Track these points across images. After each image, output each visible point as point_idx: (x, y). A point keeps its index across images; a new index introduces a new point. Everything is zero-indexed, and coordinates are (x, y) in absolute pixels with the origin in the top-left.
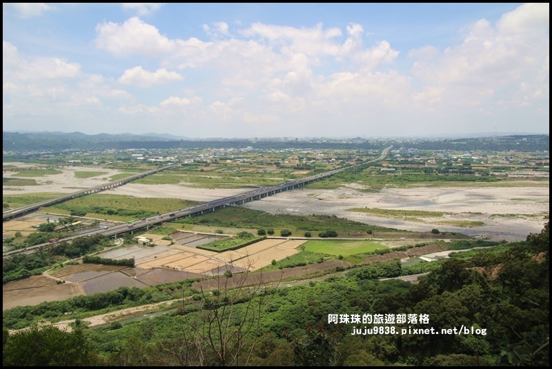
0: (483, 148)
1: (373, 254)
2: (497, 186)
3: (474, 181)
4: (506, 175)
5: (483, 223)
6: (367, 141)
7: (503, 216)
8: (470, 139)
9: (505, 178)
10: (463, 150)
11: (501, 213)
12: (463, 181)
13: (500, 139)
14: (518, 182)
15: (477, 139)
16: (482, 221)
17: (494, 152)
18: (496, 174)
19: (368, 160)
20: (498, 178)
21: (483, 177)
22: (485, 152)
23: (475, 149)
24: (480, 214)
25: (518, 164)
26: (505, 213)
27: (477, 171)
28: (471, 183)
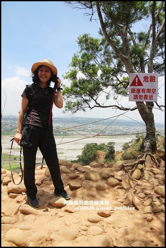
0: (64, 122)
1: (16, 169)
2: (69, 138)
3: (60, 135)
4: (73, 133)
5: (63, 153)
6: (15, 117)
7: (71, 150)
8: (59, 118)
9: (72, 134)
10: (56, 122)
11: (70, 149)
12: (56, 135)
13: (71, 119)
14: (77, 136)
15: (62, 118)
16: (63, 152)
17: (68, 124)
18: (69, 133)
19: (15, 126)
20: (70, 134)
21: (64, 134)
22: (65, 124)
23: (61, 122)
24: (63, 149)
25: (77, 129)
26: (72, 149)
27: (62, 131)
28: (59, 136)
